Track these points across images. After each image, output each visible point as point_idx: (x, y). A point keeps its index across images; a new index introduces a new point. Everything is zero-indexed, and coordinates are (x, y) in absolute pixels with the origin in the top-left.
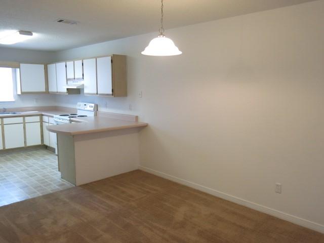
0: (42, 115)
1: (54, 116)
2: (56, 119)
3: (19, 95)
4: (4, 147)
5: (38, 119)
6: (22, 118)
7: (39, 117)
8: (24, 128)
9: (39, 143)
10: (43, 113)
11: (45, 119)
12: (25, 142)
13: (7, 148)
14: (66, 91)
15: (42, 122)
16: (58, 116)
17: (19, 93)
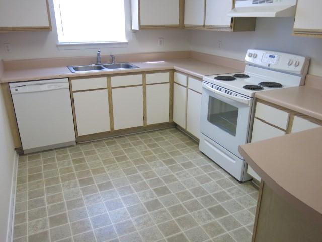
0: (174, 70)
1: (205, 78)
2: (209, 87)
3: (135, 31)
4: (112, 128)
5: (166, 76)
6: (141, 76)
7: (167, 74)
8: (144, 93)
9: (166, 119)
10: (176, 67)
11: (180, 78)
12: (145, 118)
13: (117, 127)
14: (229, 23)
15: (172, 82)
16: (211, 79)
17: (136, 26)
